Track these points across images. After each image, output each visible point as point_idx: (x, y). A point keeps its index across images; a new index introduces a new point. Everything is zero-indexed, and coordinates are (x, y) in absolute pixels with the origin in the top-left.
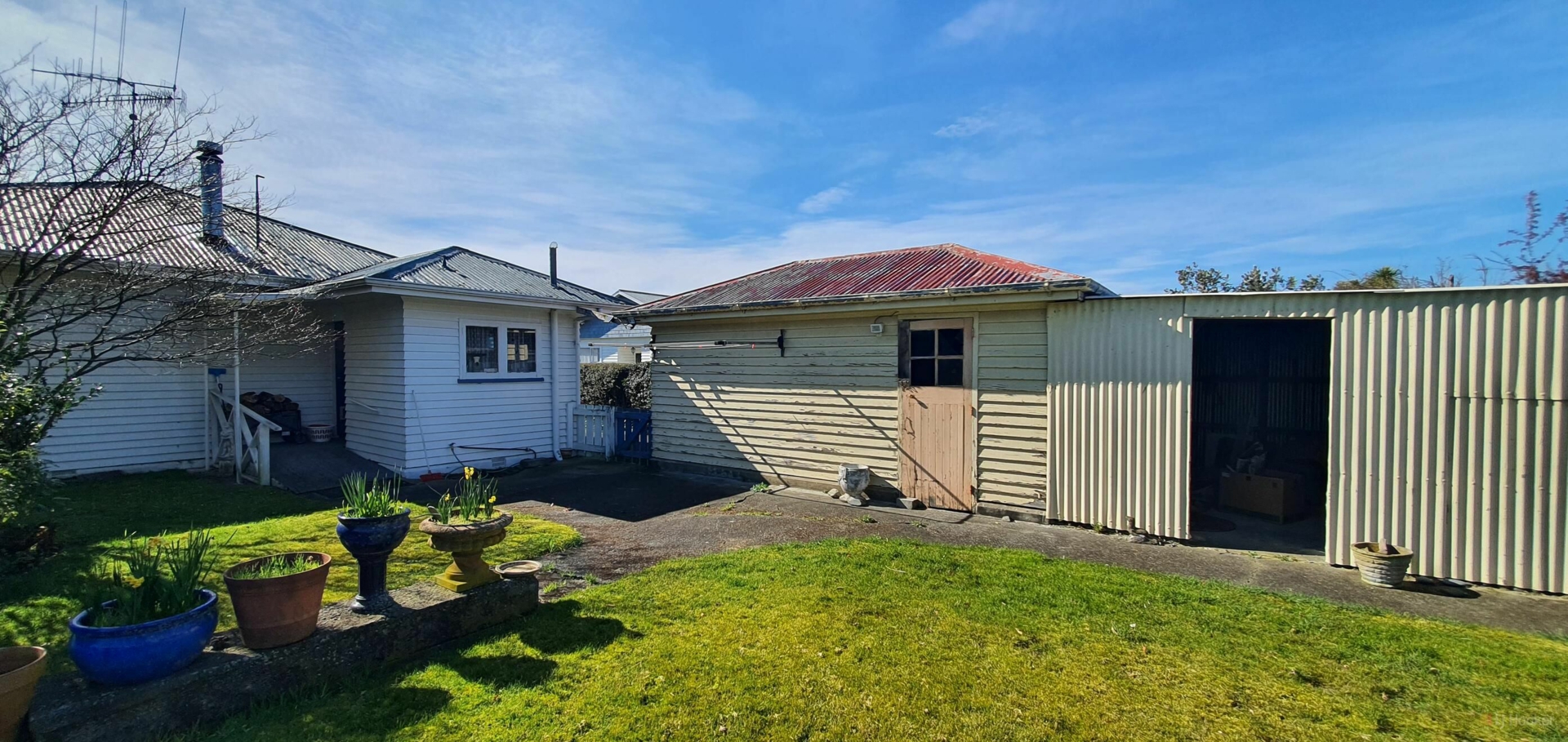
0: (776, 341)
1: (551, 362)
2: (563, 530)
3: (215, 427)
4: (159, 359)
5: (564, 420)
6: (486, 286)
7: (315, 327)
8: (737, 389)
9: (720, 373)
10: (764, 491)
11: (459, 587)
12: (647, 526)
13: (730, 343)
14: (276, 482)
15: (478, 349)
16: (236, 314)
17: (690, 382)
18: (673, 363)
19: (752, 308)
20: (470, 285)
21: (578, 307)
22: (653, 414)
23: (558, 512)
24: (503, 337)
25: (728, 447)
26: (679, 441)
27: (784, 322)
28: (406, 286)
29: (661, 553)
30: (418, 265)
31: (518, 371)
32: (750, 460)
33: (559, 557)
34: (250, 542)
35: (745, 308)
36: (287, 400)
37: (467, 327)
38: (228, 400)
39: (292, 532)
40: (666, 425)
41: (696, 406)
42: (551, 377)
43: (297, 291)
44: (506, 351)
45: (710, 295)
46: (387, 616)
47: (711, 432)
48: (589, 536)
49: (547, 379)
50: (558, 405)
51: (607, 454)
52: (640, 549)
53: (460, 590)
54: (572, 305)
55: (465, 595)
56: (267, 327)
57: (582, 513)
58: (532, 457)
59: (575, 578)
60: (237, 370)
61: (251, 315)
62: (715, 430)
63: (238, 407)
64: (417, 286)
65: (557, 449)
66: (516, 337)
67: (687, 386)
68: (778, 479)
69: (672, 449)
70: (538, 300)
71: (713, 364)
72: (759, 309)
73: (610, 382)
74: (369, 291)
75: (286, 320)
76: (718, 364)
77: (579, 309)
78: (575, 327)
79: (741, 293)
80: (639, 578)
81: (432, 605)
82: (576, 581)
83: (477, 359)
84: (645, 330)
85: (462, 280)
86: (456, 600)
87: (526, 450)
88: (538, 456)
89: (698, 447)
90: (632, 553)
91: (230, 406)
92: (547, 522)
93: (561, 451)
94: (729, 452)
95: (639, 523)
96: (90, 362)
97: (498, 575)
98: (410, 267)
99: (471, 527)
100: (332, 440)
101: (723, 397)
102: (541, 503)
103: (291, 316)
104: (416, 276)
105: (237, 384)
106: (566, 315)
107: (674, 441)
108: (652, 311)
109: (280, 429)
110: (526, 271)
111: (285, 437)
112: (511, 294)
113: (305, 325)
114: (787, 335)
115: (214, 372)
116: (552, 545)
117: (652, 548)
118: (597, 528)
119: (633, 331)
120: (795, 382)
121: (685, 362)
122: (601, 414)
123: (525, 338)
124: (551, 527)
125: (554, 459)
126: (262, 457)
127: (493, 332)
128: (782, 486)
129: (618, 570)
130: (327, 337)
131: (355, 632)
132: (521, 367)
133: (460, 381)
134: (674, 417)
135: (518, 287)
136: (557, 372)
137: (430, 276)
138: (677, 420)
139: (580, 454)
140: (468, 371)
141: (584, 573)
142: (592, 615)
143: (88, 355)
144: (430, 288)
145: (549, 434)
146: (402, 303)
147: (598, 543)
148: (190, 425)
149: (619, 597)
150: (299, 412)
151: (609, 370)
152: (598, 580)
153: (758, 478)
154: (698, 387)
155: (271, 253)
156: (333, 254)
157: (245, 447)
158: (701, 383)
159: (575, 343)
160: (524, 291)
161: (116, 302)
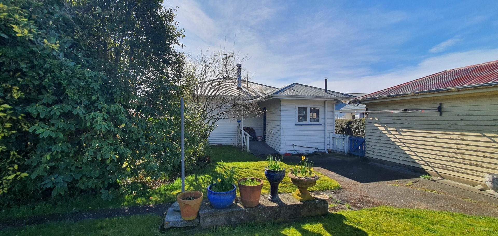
0: (437, 108)
1: (324, 119)
2: (333, 181)
3: (238, 136)
4: (228, 118)
5: (329, 139)
6: (304, 94)
7: (259, 109)
8: (411, 131)
9: (401, 123)
10: (428, 179)
11: (300, 199)
12: (369, 186)
13: (411, 110)
14: (250, 151)
15: (301, 115)
16: (243, 106)
17: (385, 127)
18: (376, 119)
19: (422, 94)
20: (300, 94)
21: (335, 99)
22: (366, 139)
23: (329, 173)
24: (309, 110)
25: (405, 155)
26: (378, 151)
27: (442, 100)
28: (282, 96)
29: (378, 201)
30: (285, 90)
31: (313, 122)
32: (418, 163)
33: (333, 192)
34: (244, 168)
35: (418, 94)
36: (253, 129)
37: (298, 108)
38: (241, 129)
39: (253, 167)
40: (372, 144)
41: (388, 137)
42: (325, 124)
43: (256, 100)
44: (309, 115)
45: (395, 90)
46: (278, 205)
47: (396, 148)
48: (344, 186)
49: (323, 125)
50: (327, 134)
51: (345, 153)
52: (367, 197)
53: (301, 200)
54: (333, 99)
55: (302, 203)
56: (249, 109)
57: (339, 175)
58: (317, 151)
59: (341, 203)
60: (243, 121)
61: (245, 106)
62: (397, 148)
63: (243, 131)
64: (285, 96)
65: (326, 149)
66: (313, 110)
67: (383, 128)
68: (437, 174)
69: (375, 154)
70: (321, 97)
71: (397, 120)
72: (427, 94)
73: (344, 126)
74: (272, 98)
75: (253, 107)
76: (400, 120)
77: (335, 100)
78: (333, 106)
79: (413, 88)
80: (371, 212)
81: (292, 204)
82: (341, 205)
83: (301, 118)
84: (363, 106)
85: (297, 93)
86: (300, 204)
87: (316, 148)
88: (320, 151)
89: (388, 154)
90: (364, 198)
91: (241, 130)
92: (326, 176)
93: (328, 150)
94: (405, 158)
95: (364, 184)
96: (217, 119)
97: (313, 198)
98: (283, 90)
99: (304, 179)
100: (262, 140)
101: (402, 133)
102: (322, 169)
103: (254, 106)
104: (284, 93)
105: (243, 125)
106: (330, 102)
107: (376, 151)
108: (367, 99)
109: (251, 137)
110: (316, 88)
111: (252, 139)
112: (312, 96)
113: (257, 109)
114: (444, 105)
115: (239, 121)
116: (330, 187)
117: (373, 198)
118: (347, 183)
119: (358, 107)
120: (450, 128)
121: (382, 118)
122: (343, 137)
123: (316, 111)
124: (328, 179)
125: (325, 152)
126: (247, 144)
127: (306, 109)
128: (440, 178)
129: (359, 205)
130: (262, 112)
131: (269, 208)
132: (314, 120)
133: (296, 125)
134: (376, 141)
135: (314, 94)
136: (327, 122)
137: (288, 92)
138: (378, 142)
139: (334, 151)
140: (298, 122)
141: (345, 203)
142: (352, 225)
143: (216, 117)
144: (288, 96)
145: (323, 144)
146: (280, 101)
147: (348, 190)
148: (233, 135)
149: (363, 219)
150: (255, 132)
151: (344, 121)
152: (352, 208)
153: (424, 172)
154: (389, 129)
155: (250, 90)
156: (263, 89)
157: (244, 141)
158: (390, 127)
159: (333, 112)
160: (316, 95)
161: (221, 105)
